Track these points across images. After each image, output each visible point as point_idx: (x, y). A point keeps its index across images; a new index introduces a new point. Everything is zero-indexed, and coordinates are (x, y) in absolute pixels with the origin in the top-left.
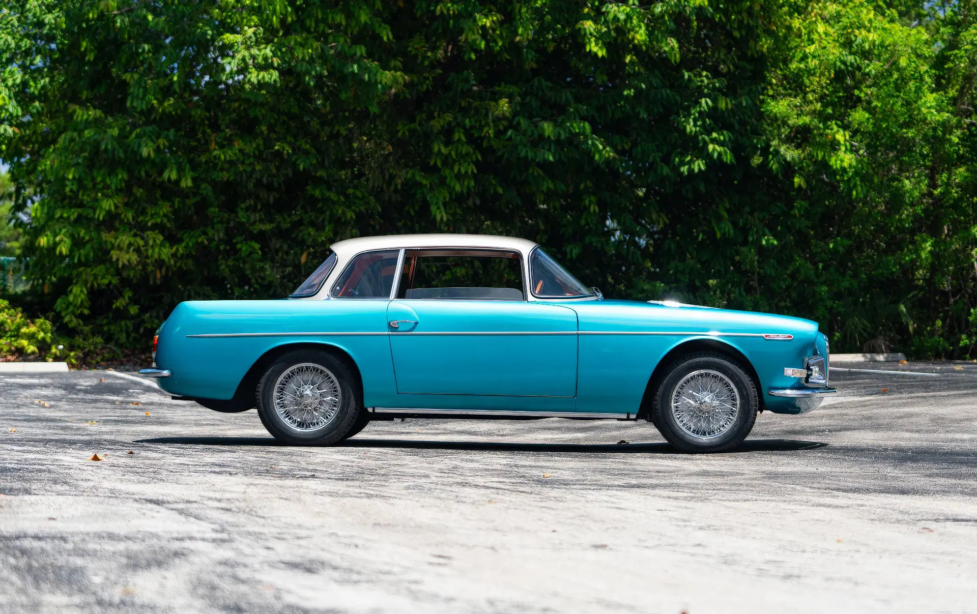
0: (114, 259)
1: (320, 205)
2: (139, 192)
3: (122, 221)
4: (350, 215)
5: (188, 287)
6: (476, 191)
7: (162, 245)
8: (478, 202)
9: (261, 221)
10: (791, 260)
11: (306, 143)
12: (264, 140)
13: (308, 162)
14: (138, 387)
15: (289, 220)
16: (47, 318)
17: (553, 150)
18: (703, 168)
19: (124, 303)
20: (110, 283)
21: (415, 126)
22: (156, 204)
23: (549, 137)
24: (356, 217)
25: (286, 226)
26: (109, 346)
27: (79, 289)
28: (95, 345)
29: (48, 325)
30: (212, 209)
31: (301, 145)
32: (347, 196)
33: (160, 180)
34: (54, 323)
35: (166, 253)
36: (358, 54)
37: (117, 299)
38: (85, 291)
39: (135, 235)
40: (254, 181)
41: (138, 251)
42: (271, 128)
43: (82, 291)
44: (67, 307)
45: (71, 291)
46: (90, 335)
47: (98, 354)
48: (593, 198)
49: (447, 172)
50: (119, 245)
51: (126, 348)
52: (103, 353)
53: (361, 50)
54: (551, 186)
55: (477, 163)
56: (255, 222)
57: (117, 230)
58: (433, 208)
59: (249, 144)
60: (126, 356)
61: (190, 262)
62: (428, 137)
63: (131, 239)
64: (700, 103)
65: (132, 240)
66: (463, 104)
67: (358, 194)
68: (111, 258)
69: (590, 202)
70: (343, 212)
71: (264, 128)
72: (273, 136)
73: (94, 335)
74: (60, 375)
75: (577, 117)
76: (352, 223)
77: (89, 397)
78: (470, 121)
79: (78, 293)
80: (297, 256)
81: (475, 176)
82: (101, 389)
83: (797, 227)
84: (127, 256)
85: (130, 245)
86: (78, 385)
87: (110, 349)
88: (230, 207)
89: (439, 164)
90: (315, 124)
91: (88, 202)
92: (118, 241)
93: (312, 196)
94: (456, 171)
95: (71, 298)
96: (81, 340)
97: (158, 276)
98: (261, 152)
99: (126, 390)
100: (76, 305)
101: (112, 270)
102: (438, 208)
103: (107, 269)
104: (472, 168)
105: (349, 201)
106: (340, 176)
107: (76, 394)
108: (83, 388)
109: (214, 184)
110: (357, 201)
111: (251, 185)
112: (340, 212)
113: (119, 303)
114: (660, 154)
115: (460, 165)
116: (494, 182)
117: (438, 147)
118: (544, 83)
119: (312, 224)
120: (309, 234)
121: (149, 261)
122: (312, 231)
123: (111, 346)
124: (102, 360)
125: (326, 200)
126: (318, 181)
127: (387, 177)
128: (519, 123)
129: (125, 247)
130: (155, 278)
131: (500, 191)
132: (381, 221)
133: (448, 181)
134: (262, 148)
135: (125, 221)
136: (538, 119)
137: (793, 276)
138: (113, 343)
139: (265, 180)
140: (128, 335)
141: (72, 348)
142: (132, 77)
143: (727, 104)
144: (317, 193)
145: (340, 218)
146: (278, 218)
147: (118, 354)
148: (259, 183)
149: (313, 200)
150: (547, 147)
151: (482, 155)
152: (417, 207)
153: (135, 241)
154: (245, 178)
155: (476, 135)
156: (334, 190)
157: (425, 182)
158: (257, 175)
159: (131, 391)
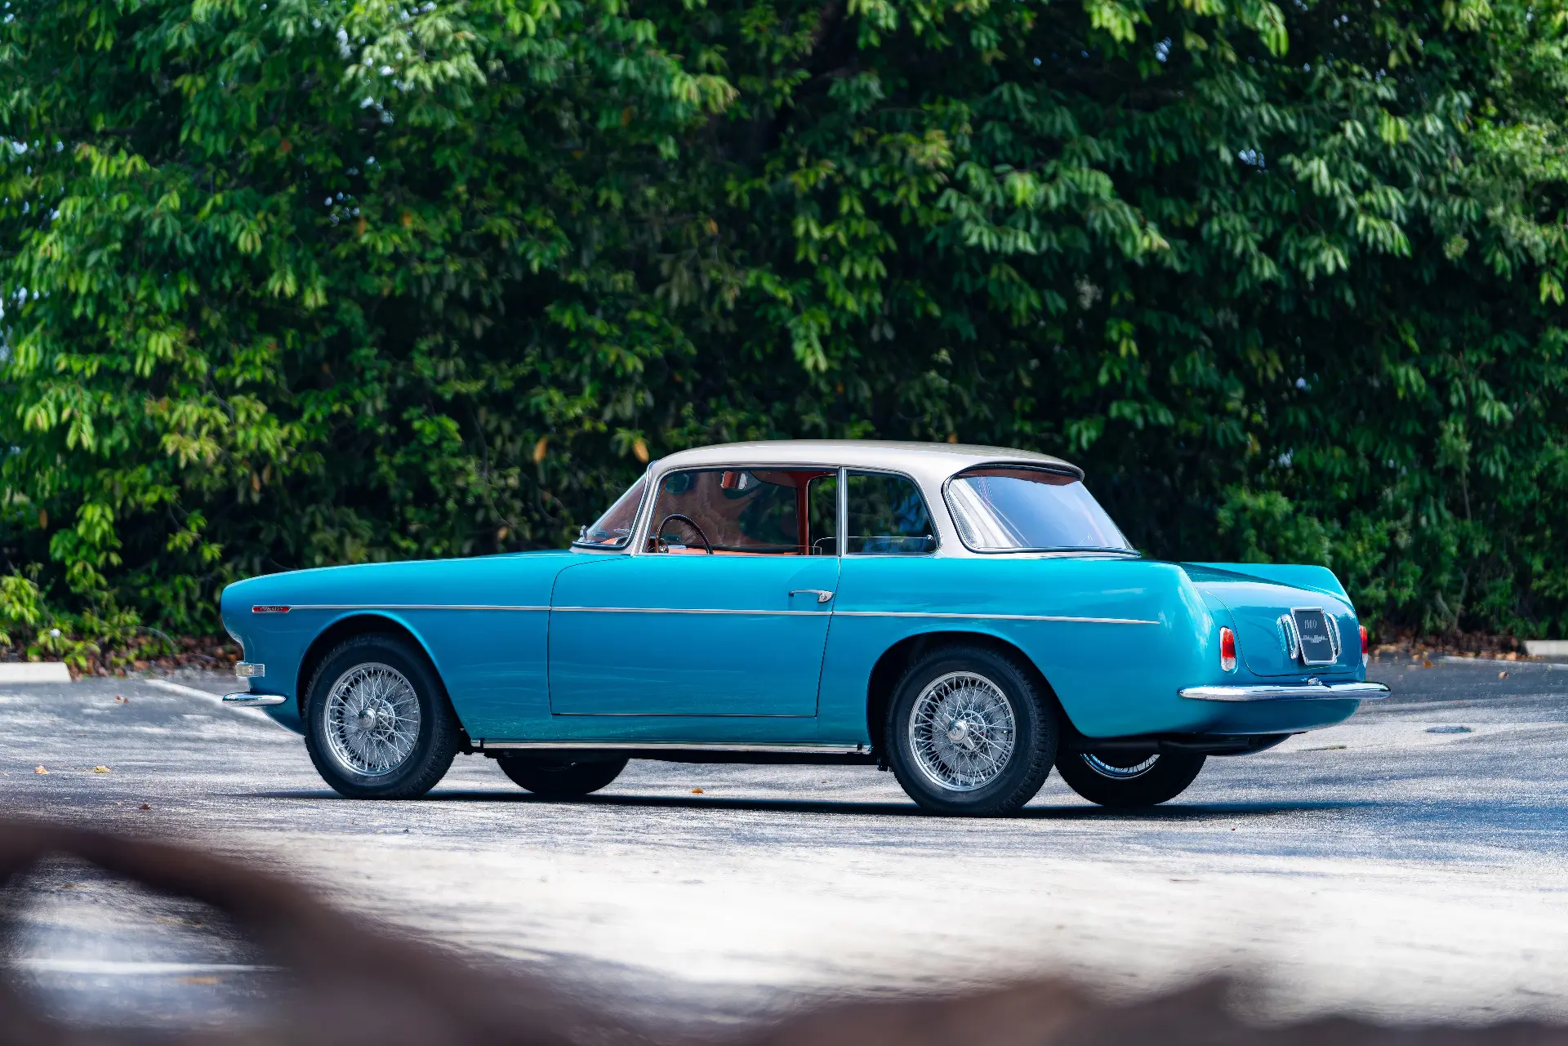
0: (170, 450)
1: (573, 344)
2: (213, 318)
3: (183, 377)
4: (633, 363)
5: (310, 509)
6: (886, 311)
7: (265, 422)
8: (890, 333)
9: (459, 376)
10: (1539, 445)
11: (545, 215)
12: (463, 211)
13: (548, 254)
14: (203, 710)
15: (509, 374)
16: (26, 575)
17: (1034, 230)
18: (1343, 264)
19: (190, 540)
20: (161, 500)
21: (762, 183)
22: (247, 343)
23: (1024, 204)
24: (646, 368)
25: (503, 385)
26: (151, 629)
27: (98, 511)
28: (125, 628)
29: (30, 588)
30: (364, 352)
31: (533, 222)
32: (625, 325)
33: (258, 294)
34: (41, 583)
35: (271, 437)
36: (640, 38)
37: (174, 532)
38: (110, 516)
39: (210, 404)
40: (444, 294)
41: (216, 434)
42: (475, 187)
43: (103, 516)
44: (76, 550)
45: (81, 517)
46: (115, 609)
47: (128, 646)
48: (1127, 327)
49: (827, 275)
50: (178, 424)
51: (187, 634)
52: (140, 645)
53: (645, 31)
54: (1035, 302)
55: (887, 257)
56: (446, 379)
57: (175, 396)
58: (799, 348)
59: (433, 222)
60: (186, 649)
61: (319, 458)
62: (788, 206)
63: (201, 410)
64: (1343, 131)
65: (204, 412)
66: (858, 138)
67: (651, 320)
68: (164, 450)
69: (1122, 334)
70: (619, 359)
71: (461, 188)
72: (480, 204)
73: (121, 609)
74: (53, 687)
75: (1085, 162)
76: (638, 380)
77: (106, 728)
78: (871, 175)
79: (96, 519)
80: (528, 447)
81: (884, 285)
82: (129, 714)
83: (1546, 382)
84: (196, 445)
85: (201, 422)
86: (86, 707)
87: (154, 636)
88: (397, 347)
89: (813, 258)
90: (562, 182)
91: (117, 341)
92: (175, 416)
93: (557, 327)
94: (845, 271)
95: (81, 530)
96: (96, 619)
97: (256, 485)
98: (456, 237)
99: (179, 715)
100: (93, 546)
101: (165, 475)
102: (809, 346)
103: (155, 473)
104: (878, 268)
105: (629, 336)
106: (615, 283)
107: (81, 724)
108: (96, 712)
109: (366, 301)
110: (645, 335)
111: (439, 303)
112: (613, 358)
113: (181, 540)
114: (1259, 237)
115: (853, 260)
116: (921, 294)
117: (805, 226)
118: (1020, 94)
119: (557, 382)
120: (550, 402)
121: (238, 456)
122: (557, 396)
123: (157, 629)
124: (138, 658)
125: (585, 333)
126: (571, 294)
127: (706, 285)
128: (966, 177)
129: (191, 428)
130: (249, 491)
131: (935, 310)
132: (697, 376)
133: (830, 291)
134: (458, 228)
135: (191, 376)
136: (1007, 167)
137: (1541, 481)
138: (159, 624)
139: (466, 291)
140: (191, 606)
141: (79, 633)
142: (194, 83)
143: (1398, 131)
144: (567, 320)
145: (612, 371)
146: (488, 368)
147: (170, 648)
148: (454, 299)
149: (559, 335)
150: (1021, 224)
151: (897, 240)
152: (769, 348)
153: (212, 415)
154: (427, 289)
155: (883, 200)
156: (599, 313)
157: (783, 294)
158: (450, 283)
159: (188, 717)
